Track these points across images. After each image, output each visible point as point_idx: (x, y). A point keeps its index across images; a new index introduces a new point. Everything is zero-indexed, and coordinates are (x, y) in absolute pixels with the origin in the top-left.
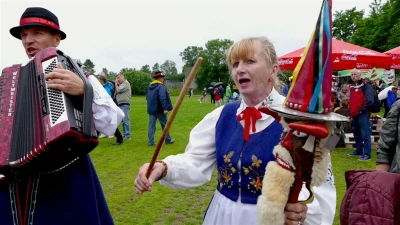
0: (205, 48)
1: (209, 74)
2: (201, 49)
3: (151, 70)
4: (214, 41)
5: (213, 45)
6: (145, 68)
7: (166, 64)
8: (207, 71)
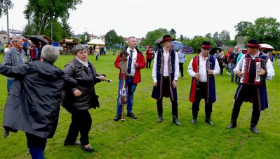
0: (254, 24)
2: (251, 23)
3: (212, 36)
5: (260, 21)
6: (208, 35)
7: (223, 32)
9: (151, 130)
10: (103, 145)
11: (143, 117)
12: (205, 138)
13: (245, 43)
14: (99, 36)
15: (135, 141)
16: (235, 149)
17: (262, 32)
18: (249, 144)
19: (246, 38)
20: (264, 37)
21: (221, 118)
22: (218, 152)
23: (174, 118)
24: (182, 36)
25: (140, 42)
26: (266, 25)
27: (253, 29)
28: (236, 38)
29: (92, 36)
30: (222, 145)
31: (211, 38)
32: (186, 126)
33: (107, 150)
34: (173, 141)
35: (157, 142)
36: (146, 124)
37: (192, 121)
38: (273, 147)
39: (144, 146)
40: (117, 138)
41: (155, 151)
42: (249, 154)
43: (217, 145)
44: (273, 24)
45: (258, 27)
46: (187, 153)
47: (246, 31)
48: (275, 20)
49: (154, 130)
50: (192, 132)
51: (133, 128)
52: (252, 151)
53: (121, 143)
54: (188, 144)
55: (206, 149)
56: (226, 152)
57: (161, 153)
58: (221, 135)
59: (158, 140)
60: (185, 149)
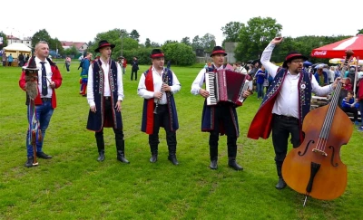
0: (247, 25)
1: (249, 50)
2: (243, 25)
3: (191, 42)
4: (256, 19)
5: (255, 22)
6: (185, 40)
7: (206, 36)
8: (247, 47)
9: (91, 173)
10: (20, 196)
11: (82, 155)
12: (165, 181)
13: (235, 52)
14: (22, 39)
15: (67, 188)
16: (205, 194)
17: (258, 37)
18: (223, 186)
19: (236, 44)
20: (261, 44)
21: (191, 154)
22: (181, 199)
23: (119, 154)
24: (148, 40)
25: (85, 47)
26: (262, 27)
27: (245, 33)
28: (223, 45)
29: (11, 38)
30: (189, 189)
31: (189, 44)
32: (141, 167)
33: (26, 202)
34: (122, 186)
35: (99, 189)
36: (86, 165)
37: (151, 160)
38: (253, 189)
39: (81, 194)
40: (42, 186)
41: (95, 201)
42: (221, 199)
43: (180, 189)
44: (272, 27)
45: (252, 30)
46: (140, 201)
47: (237, 35)
48: (274, 21)
49: (97, 173)
50: (149, 173)
51: (66, 170)
52: (227, 194)
53: (47, 192)
54: (143, 189)
55: (165, 195)
56: (191, 198)
57: (103, 203)
58: (188, 176)
59: (100, 186)
60: (137, 196)
